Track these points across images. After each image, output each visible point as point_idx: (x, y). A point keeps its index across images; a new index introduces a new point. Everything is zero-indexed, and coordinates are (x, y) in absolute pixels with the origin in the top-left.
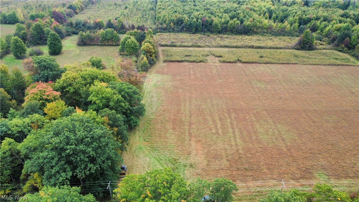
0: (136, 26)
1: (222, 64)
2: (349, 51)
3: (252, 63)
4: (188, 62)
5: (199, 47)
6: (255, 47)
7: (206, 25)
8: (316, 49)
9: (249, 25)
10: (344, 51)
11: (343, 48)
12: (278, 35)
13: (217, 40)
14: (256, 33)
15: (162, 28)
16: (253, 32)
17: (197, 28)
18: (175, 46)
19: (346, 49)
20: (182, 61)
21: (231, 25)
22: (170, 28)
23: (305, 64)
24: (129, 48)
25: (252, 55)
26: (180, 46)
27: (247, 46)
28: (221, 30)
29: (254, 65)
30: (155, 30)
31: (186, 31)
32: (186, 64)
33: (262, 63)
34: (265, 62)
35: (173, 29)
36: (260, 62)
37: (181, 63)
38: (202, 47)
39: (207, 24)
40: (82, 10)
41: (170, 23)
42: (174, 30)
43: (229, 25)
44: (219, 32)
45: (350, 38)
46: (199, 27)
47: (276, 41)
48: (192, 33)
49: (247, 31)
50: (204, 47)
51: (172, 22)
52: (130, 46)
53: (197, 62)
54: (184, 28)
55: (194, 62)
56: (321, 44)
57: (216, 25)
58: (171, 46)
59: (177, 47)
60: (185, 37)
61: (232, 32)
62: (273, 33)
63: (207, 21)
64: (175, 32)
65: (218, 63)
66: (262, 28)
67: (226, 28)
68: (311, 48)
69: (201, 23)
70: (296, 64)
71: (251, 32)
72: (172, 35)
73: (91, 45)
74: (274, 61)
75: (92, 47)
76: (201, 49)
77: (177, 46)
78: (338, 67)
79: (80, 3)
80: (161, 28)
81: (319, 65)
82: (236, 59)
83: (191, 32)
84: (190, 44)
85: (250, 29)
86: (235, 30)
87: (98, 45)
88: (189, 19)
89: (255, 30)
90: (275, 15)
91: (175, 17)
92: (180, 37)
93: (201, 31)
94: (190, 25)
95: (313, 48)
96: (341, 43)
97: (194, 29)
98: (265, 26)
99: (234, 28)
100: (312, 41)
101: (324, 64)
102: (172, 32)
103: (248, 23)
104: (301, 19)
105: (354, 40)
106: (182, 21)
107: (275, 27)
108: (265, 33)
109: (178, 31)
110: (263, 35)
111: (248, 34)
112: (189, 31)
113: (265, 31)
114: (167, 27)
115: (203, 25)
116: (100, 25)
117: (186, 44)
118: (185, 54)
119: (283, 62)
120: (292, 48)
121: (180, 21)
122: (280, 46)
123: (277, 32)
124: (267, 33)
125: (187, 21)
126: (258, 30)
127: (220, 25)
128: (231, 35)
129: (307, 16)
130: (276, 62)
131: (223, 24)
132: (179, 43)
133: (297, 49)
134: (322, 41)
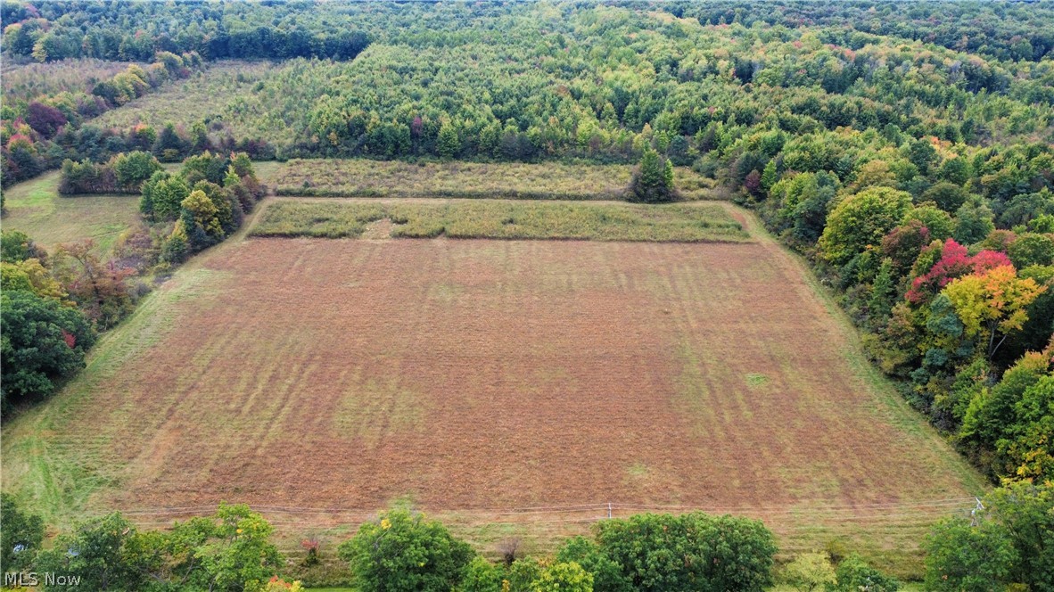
0: (239, 141)
1: (397, 241)
2: (756, 204)
3: (474, 237)
4: (310, 237)
5: (374, 195)
6: (519, 194)
7: (423, 137)
8: (679, 199)
9: (536, 135)
10: (746, 204)
11: (746, 197)
12: (612, 162)
13: (438, 175)
14: (554, 157)
15: (309, 146)
16: (546, 153)
17: (397, 146)
18: (310, 195)
19: (751, 198)
20: (293, 235)
21: (487, 136)
22: (327, 146)
23: (611, 240)
24: (161, 202)
25: (490, 214)
26: (325, 195)
27: (499, 193)
28: (462, 151)
29: (473, 243)
30: (290, 150)
31: (370, 152)
32: (304, 240)
33: (500, 239)
34: (507, 235)
35: (334, 146)
36: (495, 235)
37: (288, 240)
38: (381, 196)
39: (426, 133)
40: (139, 96)
41: (329, 132)
42: (338, 151)
43: (482, 136)
44: (457, 156)
45: (761, 171)
46: (403, 142)
47: (593, 178)
48: (385, 157)
49: (530, 152)
50: (387, 196)
51: (334, 130)
52: (162, 198)
54: (362, 145)
55: (323, 235)
56: (702, 186)
57: (445, 136)
58: (300, 194)
59: (318, 196)
60: (359, 168)
61: (492, 153)
62: (598, 156)
63: (426, 125)
64: (339, 157)
65: (386, 238)
66: (573, 143)
67: (475, 144)
68: (662, 197)
69: (408, 132)
70: (588, 239)
71: (540, 153)
72: (327, 165)
73: (94, 193)
74: (534, 233)
75: (94, 199)
76: (378, 200)
77: (317, 194)
78: (688, 247)
79: (137, 77)
80: (303, 146)
81: (645, 241)
82: (439, 226)
83: (381, 156)
84: (353, 189)
85: (540, 147)
86: (499, 150)
87: (113, 193)
88: (378, 122)
89: (551, 149)
90: (635, 105)
91: (345, 118)
92: (344, 168)
93: (408, 153)
94: (381, 136)
95: (670, 197)
96: (741, 185)
97: (390, 148)
98: (580, 139)
99: (495, 143)
100: (663, 179)
101: (659, 238)
102: (331, 156)
103: (532, 131)
104: (685, 118)
105: (771, 174)
106: (362, 127)
107: (608, 142)
108: (576, 157)
109: (349, 155)
110: (571, 161)
111: (534, 160)
112: (378, 153)
113: (579, 150)
114: (320, 142)
115: (414, 136)
116: (145, 138)
117: (340, 189)
118: (317, 216)
119: (556, 235)
120: (619, 197)
121: (358, 126)
122: (588, 192)
123: (609, 154)
124: (582, 157)
125: (374, 127)
126: (560, 149)
127: (456, 137)
128: (487, 162)
129: (703, 111)
130: (538, 235)
131: (468, 133)
132: (324, 187)
133: (629, 200)
134: (713, 177)
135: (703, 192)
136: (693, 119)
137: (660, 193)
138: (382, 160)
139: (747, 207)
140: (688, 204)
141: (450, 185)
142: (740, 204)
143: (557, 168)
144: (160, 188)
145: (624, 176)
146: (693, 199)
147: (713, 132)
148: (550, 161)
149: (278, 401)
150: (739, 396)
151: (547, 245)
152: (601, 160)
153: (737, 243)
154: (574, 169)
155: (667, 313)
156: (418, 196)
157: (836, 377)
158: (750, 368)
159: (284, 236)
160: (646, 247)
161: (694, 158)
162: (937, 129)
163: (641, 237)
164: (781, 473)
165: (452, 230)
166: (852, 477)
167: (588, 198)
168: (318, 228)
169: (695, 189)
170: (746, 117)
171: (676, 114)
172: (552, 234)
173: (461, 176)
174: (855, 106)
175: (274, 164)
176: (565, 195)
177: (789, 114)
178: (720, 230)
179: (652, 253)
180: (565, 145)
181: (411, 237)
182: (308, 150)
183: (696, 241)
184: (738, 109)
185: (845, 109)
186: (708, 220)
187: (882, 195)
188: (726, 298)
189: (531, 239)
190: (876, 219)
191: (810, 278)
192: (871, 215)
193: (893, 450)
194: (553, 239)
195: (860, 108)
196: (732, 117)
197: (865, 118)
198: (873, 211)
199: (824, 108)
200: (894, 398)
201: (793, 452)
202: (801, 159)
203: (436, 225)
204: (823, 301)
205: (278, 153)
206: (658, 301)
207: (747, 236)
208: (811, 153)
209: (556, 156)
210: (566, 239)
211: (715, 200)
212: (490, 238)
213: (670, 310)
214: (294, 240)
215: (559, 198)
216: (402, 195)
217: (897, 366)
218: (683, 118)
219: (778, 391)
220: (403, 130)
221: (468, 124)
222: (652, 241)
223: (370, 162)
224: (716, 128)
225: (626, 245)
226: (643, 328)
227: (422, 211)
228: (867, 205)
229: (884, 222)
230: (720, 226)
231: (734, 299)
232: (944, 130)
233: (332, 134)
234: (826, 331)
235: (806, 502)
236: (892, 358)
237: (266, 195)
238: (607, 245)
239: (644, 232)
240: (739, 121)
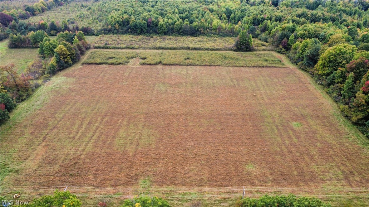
0: (80, 27)
1: (142, 66)
2: (286, 52)
3: (173, 65)
4: (107, 64)
5: (133, 48)
6: (190, 48)
7: (152, 26)
8: (254, 50)
9: (196, 25)
11: (281, 49)
12: (226, 36)
13: (158, 41)
14: (203, 34)
15: (107, 30)
16: (200, 32)
17: (142, 30)
18: (108, 48)
19: (283, 50)
20: (100, 64)
21: (177, 26)
22: (114, 30)
23: (229, 66)
24: (47, 50)
25: (180, 56)
26: (114, 48)
27: (182, 48)
28: (167, 32)
29: (173, 67)
30: (100, 31)
31: (131, 32)
32: (104, 66)
33: (184, 65)
34: (187, 64)
35: (117, 30)
36: (181, 64)
37: (98, 66)
39: (153, 25)
40: (43, 12)
41: (115, 24)
42: (119, 32)
43: (175, 26)
44: (165, 34)
45: (288, 39)
46: (144, 28)
47: (219, 42)
48: (137, 34)
49: (194, 32)
50: (138, 49)
51: (117, 23)
52: (48, 48)
53: (116, 65)
54: (128, 29)
55: (112, 64)
56: (263, 45)
57: (161, 26)
58: (103, 48)
59: (111, 49)
60: (127, 38)
61: (179, 33)
62: (221, 34)
63: (153, 22)
64: (119, 34)
65: (138, 65)
66: (211, 29)
67: (172, 29)
68: (248, 49)
69: (146, 24)
70: (219, 66)
71: (198, 33)
72: (114, 37)
73: (22, 47)
74: (197, 63)
75: (22, 49)
76: (134, 50)
77: (110, 48)
78: (260, 69)
79: (43, 5)
80: (105, 30)
81: (242, 66)
82: (159, 60)
83: (136, 34)
84: (124, 46)
85: (198, 30)
86: (182, 31)
87: (30, 47)
88: (135, 20)
89: (202, 31)
90: (234, 15)
91: (121, 19)
92: (121, 38)
93: (146, 32)
94: (135, 26)
95: (251, 50)
96: (280, 44)
97: (139, 30)
98: (213, 27)
99: (180, 29)
100: (248, 42)
101: (248, 65)
102: (116, 34)
103: (195, 24)
104: (255, 19)
105: (292, 40)
106: (128, 22)
107: (224, 28)
108: (212, 34)
109: (123, 33)
110: (210, 36)
111: (195, 35)
112: (134, 33)
113: (213, 31)
114: (112, 28)
115: (148, 26)
116: (44, 27)
117: (119, 46)
118: (110, 56)
119: (206, 64)
120: (230, 49)
121: (126, 22)
122: (218, 47)
123: (225, 33)
124: (214, 34)
125: (133, 22)
126: (206, 31)
127: (165, 26)
128: (177, 36)
129: (261, 16)
130: (199, 64)
131: (169, 25)
132: (113, 45)
133: (234, 51)
134: (267, 42)
135: (264, 47)
136: (257, 20)
137: (247, 48)
138: (136, 35)
139: (282, 53)
140: (258, 52)
141: (163, 44)
142: (279, 52)
143: (205, 38)
144: (46, 44)
145: (232, 41)
146: (260, 50)
147: (266, 25)
148: (202, 36)
149: (91, 133)
150: (291, 132)
151: (203, 68)
152: (222, 35)
153: (280, 67)
154: (211, 39)
155: (255, 96)
156: (150, 49)
157: (331, 124)
158: (293, 120)
159: (97, 64)
160: (243, 69)
161: (259, 35)
162: (354, 23)
163: (241, 65)
164: (315, 168)
165: (165, 62)
166: (347, 170)
167: (218, 50)
168: (110, 61)
169: (260, 46)
170: (279, 19)
171: (251, 17)
172: (205, 63)
173: (167, 41)
174: (322, 15)
175: (94, 37)
176: (209, 49)
177: (296, 17)
178: (273, 62)
179: (246, 71)
180: (208, 29)
181: (148, 64)
182: (107, 31)
183: (263, 67)
184: (275, 15)
185: (317, 16)
186: (267, 58)
187: (344, 47)
188: (279, 90)
189: (196, 65)
190: (342, 57)
191: (312, 82)
192: (340, 55)
193: (363, 158)
194: (205, 65)
196: (274, 19)
197: (325, 19)
198: (341, 54)
199: (309, 15)
200: (358, 133)
201: (319, 158)
202: (304, 34)
203: (158, 60)
204: (319, 91)
205: (95, 33)
206: (250, 91)
207: (283, 64)
208: (308, 32)
209: (204, 34)
210: (211, 66)
211: (269, 51)
212: (179, 65)
213: (256, 95)
214: (101, 66)
215: (206, 50)
216: (144, 48)
217: (359, 119)
218: (253, 19)
219: (307, 130)
220: (144, 23)
221: (170, 21)
222: (245, 67)
223: (131, 36)
224: (267, 23)
225: (235, 68)
226: (246, 102)
227: (152, 55)
228: (339, 51)
229: (346, 58)
230: (272, 61)
231: (282, 90)
232: (357, 24)
233: (116, 25)
234: (323, 104)
235: (328, 182)
236: (356, 116)
237: (90, 48)
238: (227, 68)
239: (242, 63)
240: (276, 20)
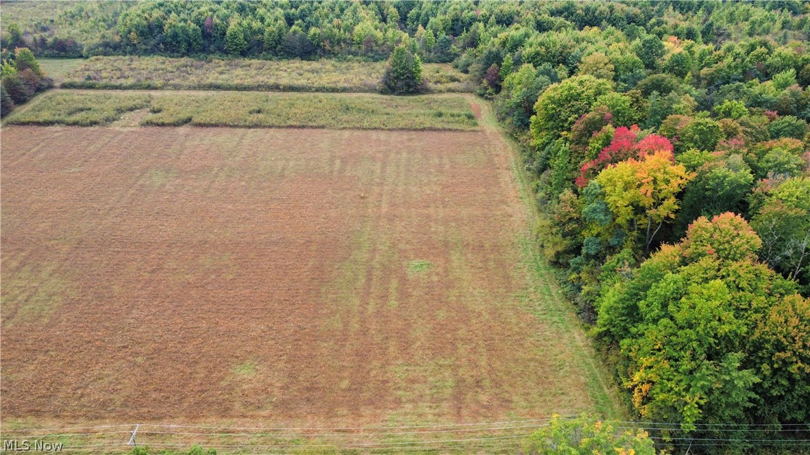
0: (51, 40)
2: (495, 95)
3: (216, 125)
4: (63, 125)
5: (149, 87)
6: (280, 87)
7: (214, 36)
8: (427, 91)
9: (315, 34)
10: (486, 95)
11: (486, 89)
12: (382, 59)
13: (217, 70)
14: (331, 55)
15: (112, 45)
16: (324, 51)
17: (190, 44)
18: (91, 87)
19: (490, 90)
21: (270, 35)
22: (127, 45)
23: (344, 128)
25: (244, 104)
26: (105, 87)
27: (262, 86)
28: (249, 49)
29: (212, 131)
30: (94, 48)
31: (166, 50)
32: (57, 128)
33: (241, 127)
34: (248, 123)
35: (135, 45)
36: (236, 123)
37: (41, 128)
38: (155, 88)
39: (217, 33)
41: (130, 32)
42: (137, 49)
43: (266, 35)
44: (244, 54)
45: (500, 65)
46: (195, 40)
47: (356, 74)
48: (180, 55)
49: (309, 51)
50: (162, 88)
51: (135, 30)
53: (83, 125)
54: (159, 44)
55: (75, 124)
56: (453, 80)
57: (231, 35)
58: (81, 87)
59: (98, 88)
60: (150, 64)
61: (275, 51)
63: (216, 26)
64: (136, 54)
65: (135, 126)
66: (350, 43)
67: (260, 43)
68: (411, 90)
69: (199, 32)
70: (323, 127)
71: (319, 51)
72: (121, 61)
74: (274, 121)
77: (96, 86)
78: (414, 135)
80: (106, 45)
81: (375, 129)
82: (188, 116)
83: (177, 54)
84: (132, 82)
85: (318, 45)
86: (282, 48)
88: (175, 23)
89: (328, 47)
90: (417, 10)
91: (146, 19)
92: (135, 64)
93: (200, 51)
94: (175, 36)
95: (418, 90)
96: (483, 78)
97: (184, 45)
98: (355, 38)
99: (278, 42)
100: (410, 72)
101: (390, 126)
102: (131, 53)
103: (313, 30)
104: (456, 20)
105: (508, 67)
106: (161, 27)
107: (380, 42)
108: (349, 54)
109: (147, 52)
110: (345, 59)
111: (312, 57)
112: (173, 51)
113: (353, 49)
114: (122, 41)
115: (206, 35)
117: (123, 81)
118: (81, 106)
119: (295, 123)
120: (372, 90)
121: (157, 26)
122: (346, 85)
123: (380, 52)
124: (355, 54)
125: (170, 27)
126: (337, 48)
127: (241, 36)
128: (270, 59)
129: (471, 13)
130: (277, 124)
131: (254, 33)
132: (104, 81)
133: (382, 92)
134: (466, 72)
135: (451, 85)
136: (462, 21)
137: (409, 86)
138: (177, 57)
139: (486, 98)
140: (435, 96)
141: (223, 79)
142: (481, 96)
146: (440, 92)
147: (475, 32)
148: (327, 58)
150: (394, 283)
151: (284, 132)
152: (372, 57)
153: (462, 131)
154: (344, 65)
155: (363, 198)
156: (190, 88)
157: (501, 264)
158: (419, 254)
159: (39, 124)
160: (374, 135)
161: (456, 55)
162: (678, 29)
163: (376, 125)
164: (398, 371)
165: (196, 119)
166: (472, 376)
167: (344, 90)
168: (77, 117)
169: (445, 82)
170: (507, 19)
171: (448, 17)
172: (290, 123)
173: (239, 71)
174: (608, 10)
175: (81, 61)
176: (324, 88)
177: (546, 16)
178: (451, 119)
179: (378, 140)
180: (342, 44)
181: (158, 125)
182: (110, 48)
183: (423, 130)
184: (501, 12)
185: (598, 11)
186: (443, 110)
187: (581, 83)
188: (429, 183)
189: (270, 127)
190: (573, 106)
191: (517, 164)
192: (570, 102)
193: (527, 344)
194: (291, 127)
195: (611, 12)
196: (493, 19)
197: (615, 20)
198: (573, 97)
199: (579, 12)
200: (551, 287)
201: (422, 347)
202: (537, 54)
203: (184, 115)
204: (519, 186)
206: (360, 186)
207: (476, 124)
208: (547, 48)
209: (333, 54)
210: (303, 127)
211: (462, 92)
212: (231, 126)
213: (367, 195)
214: (47, 128)
215: (317, 90)
216: (177, 87)
217: (558, 254)
218: (453, 21)
219: (435, 279)
220: (194, 30)
221: (256, 25)
222: (383, 129)
223: (161, 59)
224: (478, 28)
225: (357, 133)
226: (333, 213)
228: (566, 92)
229: (579, 109)
230: (452, 115)
231: (435, 183)
232: (685, 31)
233: (132, 33)
234: (511, 216)
235: (409, 406)
236: (555, 244)
237: (51, 87)
238: (339, 132)
239: (376, 120)
240: (498, 22)
